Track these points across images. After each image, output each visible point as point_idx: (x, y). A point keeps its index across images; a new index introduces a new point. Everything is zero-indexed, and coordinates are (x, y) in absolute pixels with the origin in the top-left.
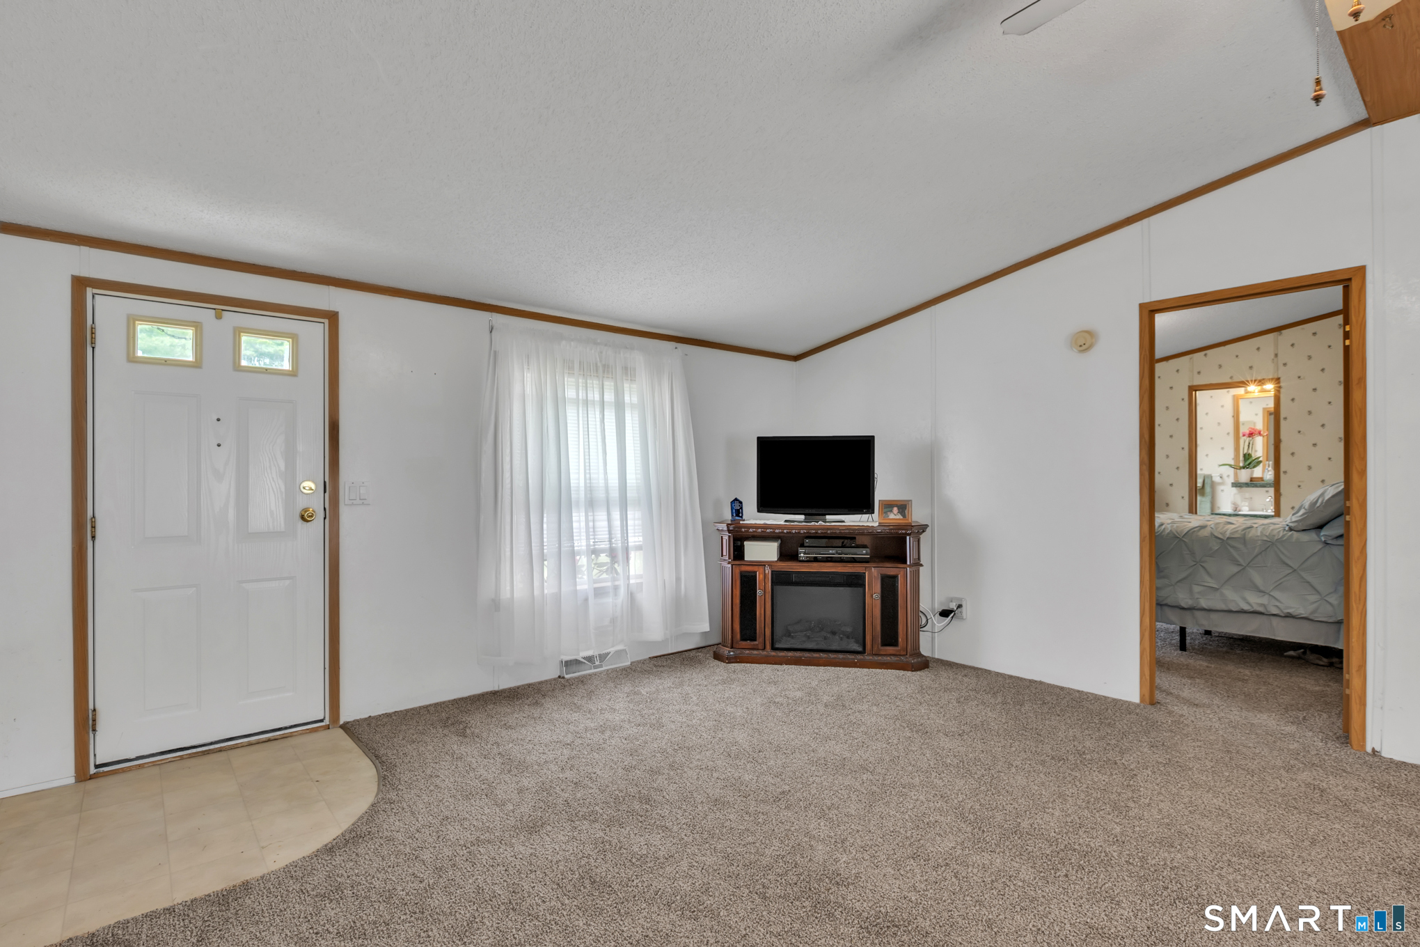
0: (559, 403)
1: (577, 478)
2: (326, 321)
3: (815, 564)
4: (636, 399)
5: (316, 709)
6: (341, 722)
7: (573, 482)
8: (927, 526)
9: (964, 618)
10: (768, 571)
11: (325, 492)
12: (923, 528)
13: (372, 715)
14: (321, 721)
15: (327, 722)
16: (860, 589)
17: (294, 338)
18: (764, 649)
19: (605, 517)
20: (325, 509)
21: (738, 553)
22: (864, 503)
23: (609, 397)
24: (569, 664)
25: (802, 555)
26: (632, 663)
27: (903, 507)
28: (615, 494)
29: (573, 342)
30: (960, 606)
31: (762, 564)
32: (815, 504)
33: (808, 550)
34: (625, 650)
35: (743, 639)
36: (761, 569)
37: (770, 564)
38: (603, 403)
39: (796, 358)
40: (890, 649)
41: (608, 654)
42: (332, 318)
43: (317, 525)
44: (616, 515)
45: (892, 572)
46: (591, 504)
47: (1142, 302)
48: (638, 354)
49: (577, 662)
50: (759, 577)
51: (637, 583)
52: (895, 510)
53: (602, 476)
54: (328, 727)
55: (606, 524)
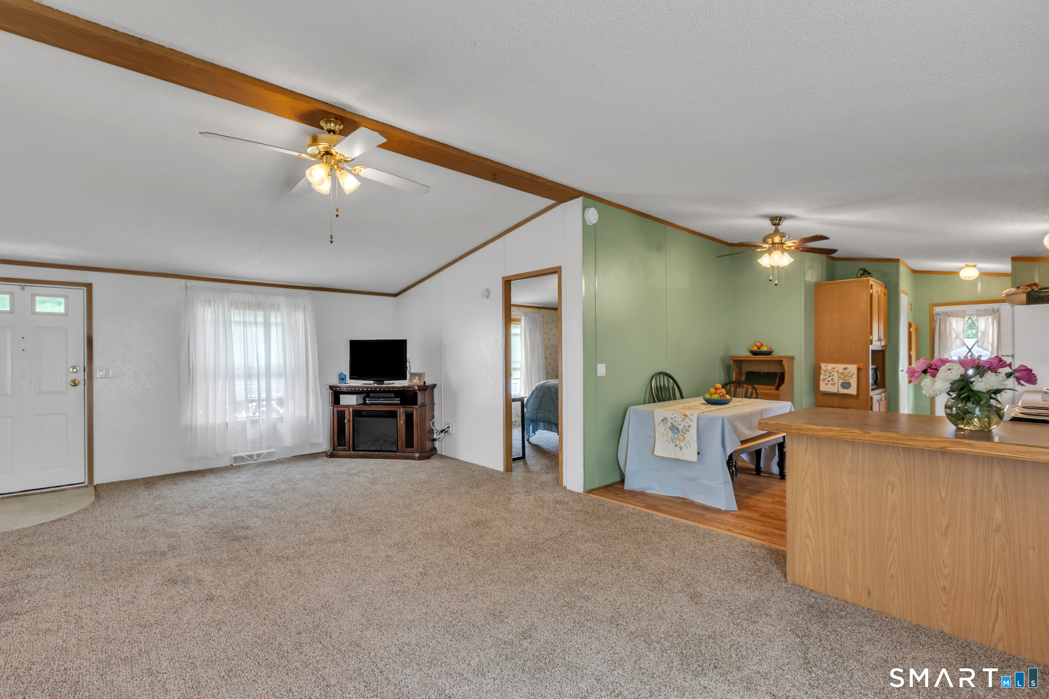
0: (227, 324)
1: (238, 361)
2: (85, 288)
3: (373, 406)
4: (280, 320)
5: (80, 476)
6: (95, 484)
7: (236, 365)
8: (436, 385)
9: (451, 433)
10: (351, 410)
11: (84, 371)
12: (434, 386)
13: (113, 481)
14: (83, 483)
15: (86, 483)
16: (396, 419)
17: (66, 297)
18: (349, 451)
19: (257, 383)
20: (84, 380)
21: (336, 401)
22: (401, 374)
23: (260, 319)
24: (235, 458)
25: (367, 401)
26: (277, 459)
27: (420, 375)
28: (263, 371)
29: (238, 293)
30: (449, 427)
31: (348, 406)
32: (379, 376)
33: (370, 399)
34: (274, 452)
35: (339, 445)
36: (347, 409)
37: (352, 406)
38: (256, 323)
39: (395, 295)
40: (410, 449)
41: (263, 454)
42: (89, 286)
43: (80, 388)
44: (263, 382)
45: (410, 410)
46: (248, 376)
47: (504, 276)
48: (280, 297)
49: (242, 458)
50: (347, 413)
51: (278, 418)
52: (417, 378)
53: (256, 361)
54: (87, 486)
55: (256, 386)
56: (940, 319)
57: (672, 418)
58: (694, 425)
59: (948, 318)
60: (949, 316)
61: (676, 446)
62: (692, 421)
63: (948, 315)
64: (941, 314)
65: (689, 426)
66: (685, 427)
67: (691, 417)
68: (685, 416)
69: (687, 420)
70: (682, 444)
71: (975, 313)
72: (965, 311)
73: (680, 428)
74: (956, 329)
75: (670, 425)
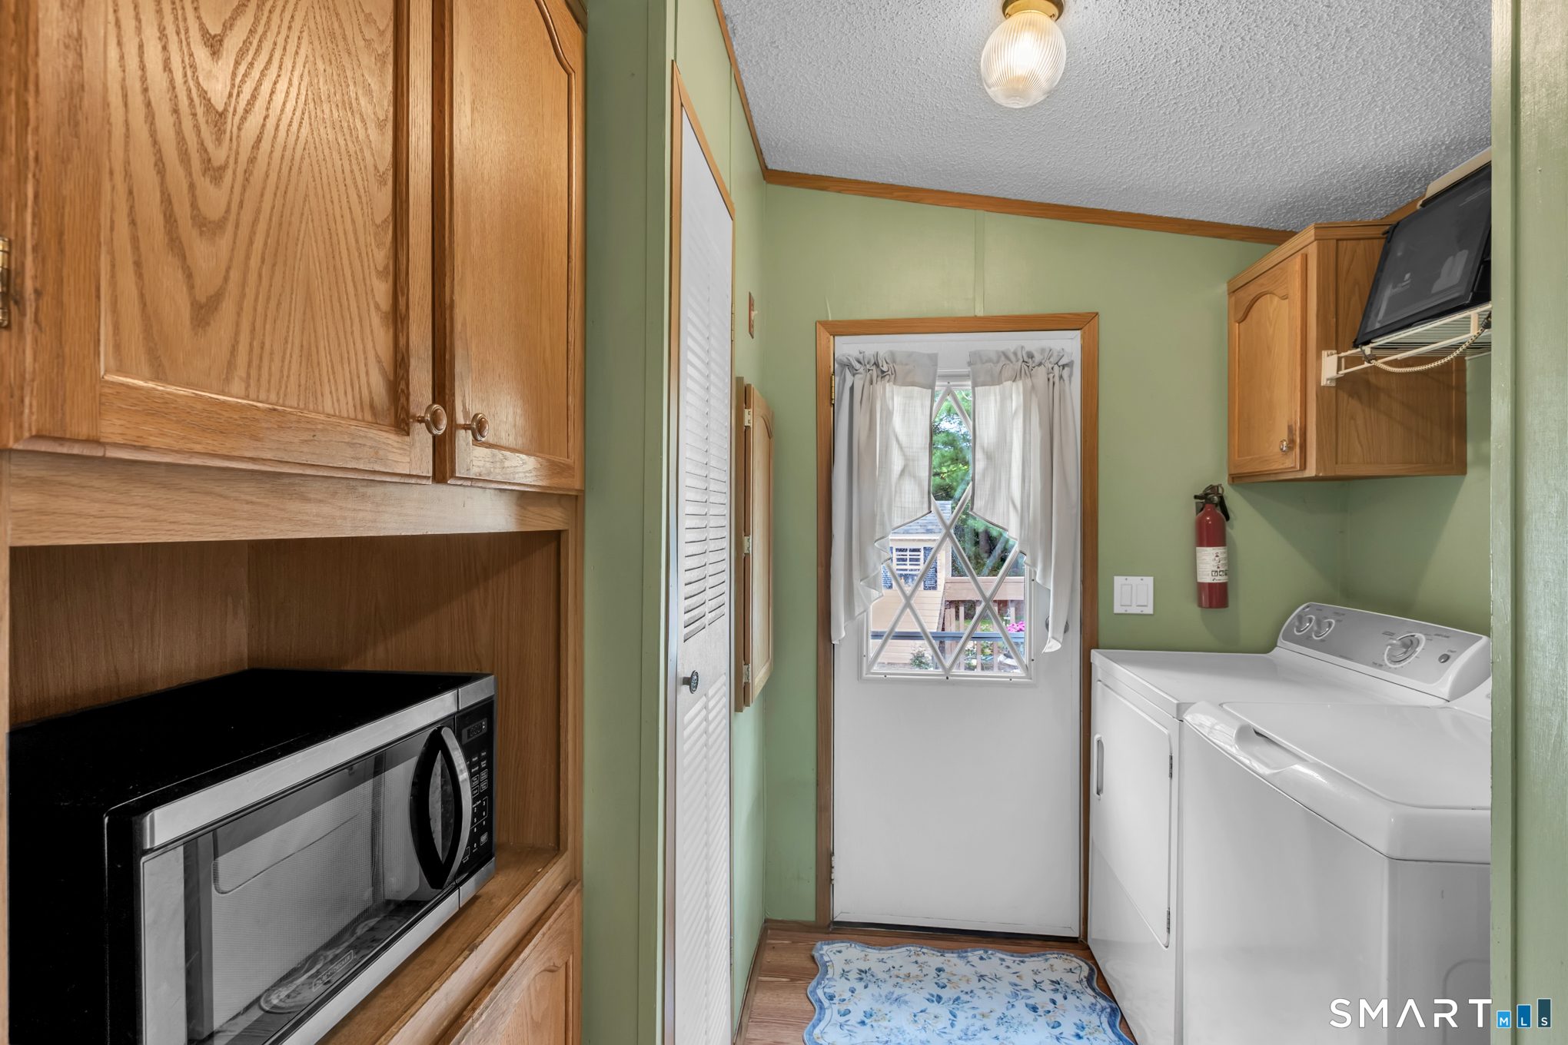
56: (852, 389)
59: (878, 387)
60: (883, 374)
63: (881, 370)
64: (857, 366)
71: (966, 370)
72: (933, 359)
74: (903, 438)
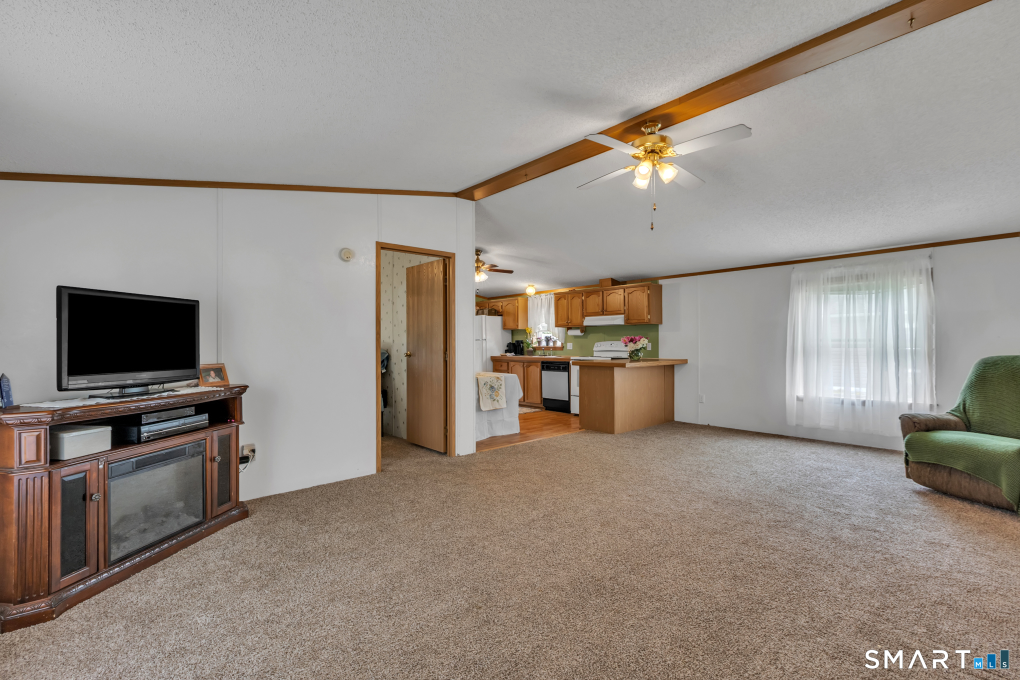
3: (156, 441)
8: (247, 387)
10: (102, 464)
12: (243, 389)
18: (98, 572)
30: (253, 451)
31: (94, 458)
35: (66, 572)
36: (93, 465)
37: (105, 454)
40: (225, 506)
45: (227, 432)
52: (215, 374)
57: (490, 382)
58: (503, 383)
61: (494, 400)
62: (502, 381)
65: (501, 385)
66: (498, 386)
67: (501, 378)
68: (498, 378)
69: (499, 381)
70: (498, 398)
73: (496, 387)
75: (489, 387)
